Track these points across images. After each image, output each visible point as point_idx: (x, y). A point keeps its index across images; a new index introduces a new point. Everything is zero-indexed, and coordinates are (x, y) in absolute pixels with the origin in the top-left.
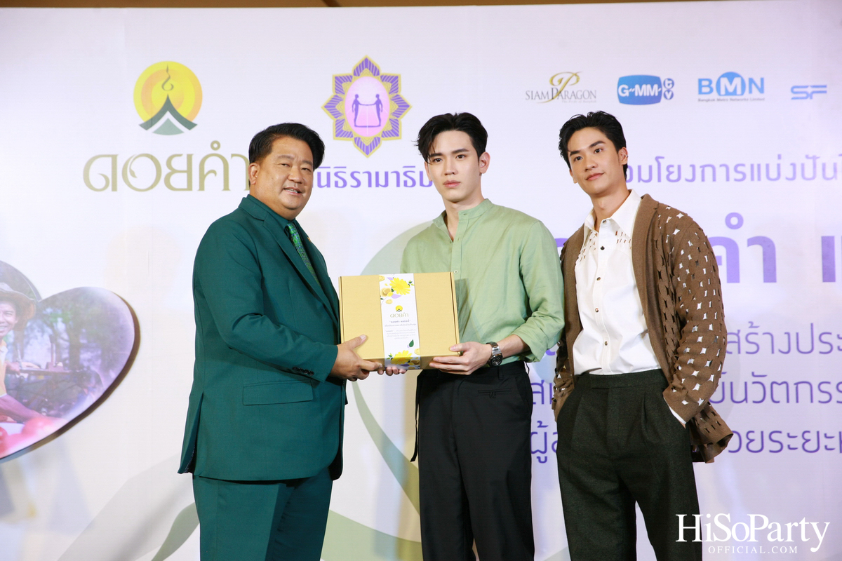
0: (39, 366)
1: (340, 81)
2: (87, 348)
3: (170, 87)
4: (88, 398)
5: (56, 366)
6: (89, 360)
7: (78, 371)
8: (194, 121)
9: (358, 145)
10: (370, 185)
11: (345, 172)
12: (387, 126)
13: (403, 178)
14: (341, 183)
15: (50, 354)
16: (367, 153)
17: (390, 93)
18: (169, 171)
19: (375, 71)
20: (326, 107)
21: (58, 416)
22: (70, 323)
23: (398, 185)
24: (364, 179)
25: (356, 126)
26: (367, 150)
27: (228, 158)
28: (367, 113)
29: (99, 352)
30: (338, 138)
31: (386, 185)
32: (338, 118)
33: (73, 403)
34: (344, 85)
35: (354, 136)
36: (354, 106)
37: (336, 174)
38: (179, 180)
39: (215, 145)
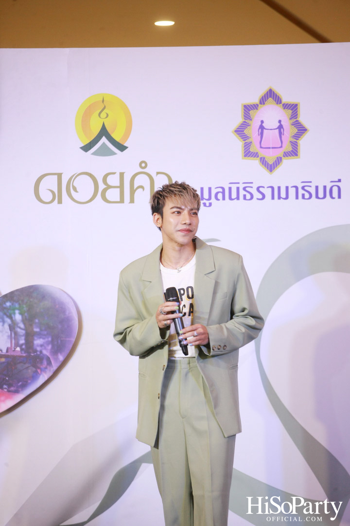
0: (1, 351)
1: (248, 109)
2: (39, 335)
3: (106, 115)
4: (41, 376)
5: (14, 351)
6: (41, 346)
7: (32, 355)
8: (125, 145)
9: (263, 164)
10: (273, 198)
11: (252, 187)
12: (288, 147)
13: (301, 192)
14: (248, 196)
15: (9, 341)
16: (271, 171)
17: (290, 119)
18: (105, 187)
19: (278, 100)
20: (236, 131)
21: (17, 392)
22: (26, 314)
23: (297, 198)
24: (268, 192)
25: (261, 147)
26: (271, 168)
27: (154, 175)
28: (271, 136)
29: (50, 339)
30: (246, 158)
31: (287, 198)
32: (246, 141)
33: (29, 381)
34: (251, 112)
35: (260, 157)
36: (260, 130)
37: (244, 189)
38: (113, 195)
39: (143, 164)
